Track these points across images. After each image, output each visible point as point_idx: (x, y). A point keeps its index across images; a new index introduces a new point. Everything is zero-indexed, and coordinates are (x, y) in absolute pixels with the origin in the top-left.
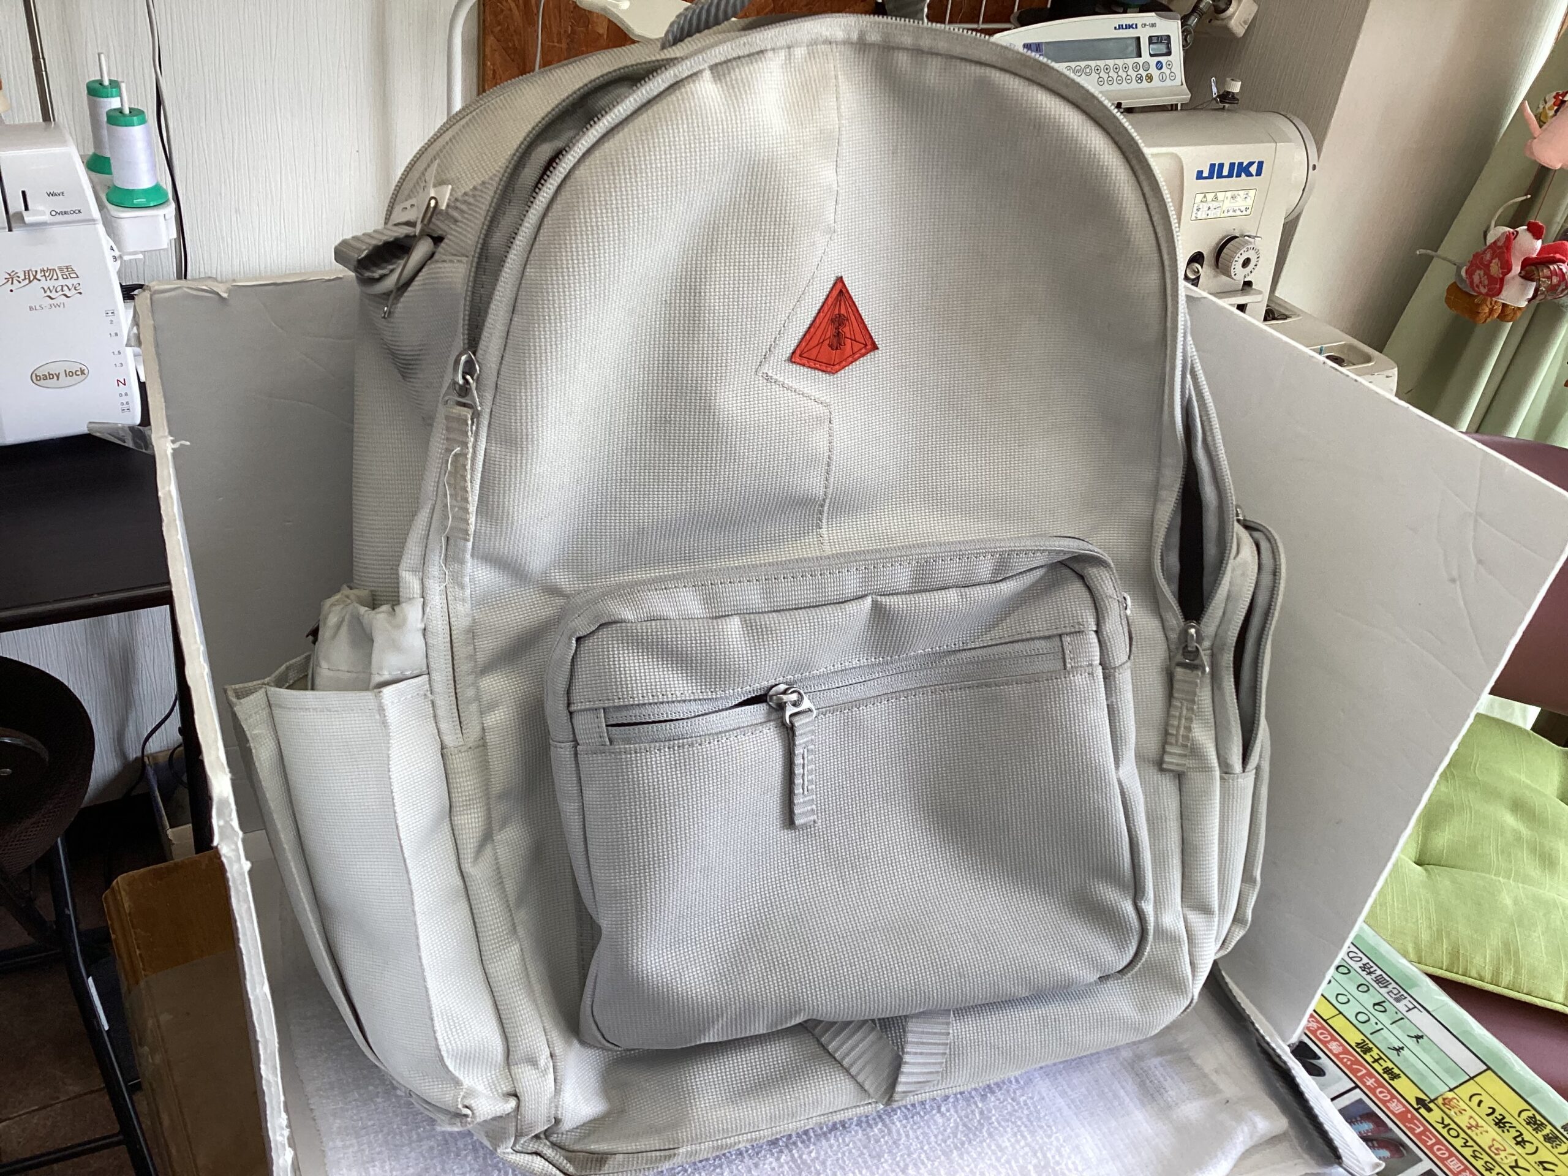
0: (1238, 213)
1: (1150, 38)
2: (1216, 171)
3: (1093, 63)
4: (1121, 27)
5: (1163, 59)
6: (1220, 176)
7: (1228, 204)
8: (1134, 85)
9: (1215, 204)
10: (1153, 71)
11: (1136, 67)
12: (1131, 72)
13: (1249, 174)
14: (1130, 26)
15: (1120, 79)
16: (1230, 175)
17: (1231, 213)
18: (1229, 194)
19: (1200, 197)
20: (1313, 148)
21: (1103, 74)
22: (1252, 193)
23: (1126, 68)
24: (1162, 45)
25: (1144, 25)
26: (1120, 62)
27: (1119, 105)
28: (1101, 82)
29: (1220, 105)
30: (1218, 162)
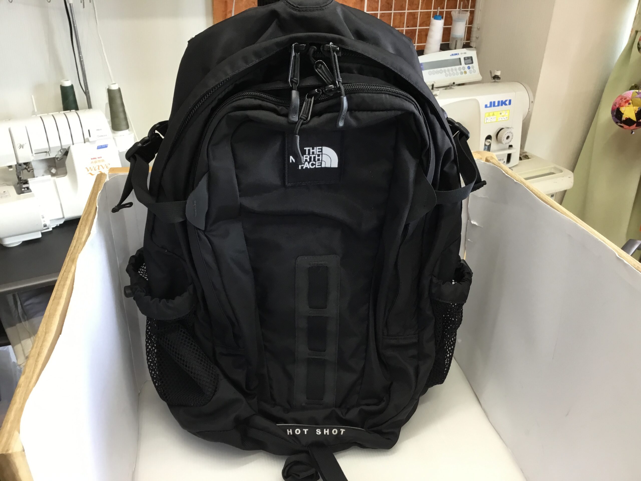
0: (503, 119)
1: (464, 58)
3: (443, 69)
4: (453, 55)
5: (470, 65)
6: (494, 106)
7: (499, 117)
8: (460, 75)
9: (494, 117)
10: (467, 69)
11: (460, 69)
12: (458, 71)
13: (506, 105)
14: (456, 54)
15: (454, 75)
16: (498, 105)
17: (500, 120)
18: (500, 112)
19: (487, 115)
20: (531, 94)
21: (447, 72)
22: (508, 111)
23: (456, 70)
24: (469, 60)
25: (462, 53)
26: (453, 67)
27: (454, 83)
28: (446, 75)
29: (494, 80)
30: (493, 101)
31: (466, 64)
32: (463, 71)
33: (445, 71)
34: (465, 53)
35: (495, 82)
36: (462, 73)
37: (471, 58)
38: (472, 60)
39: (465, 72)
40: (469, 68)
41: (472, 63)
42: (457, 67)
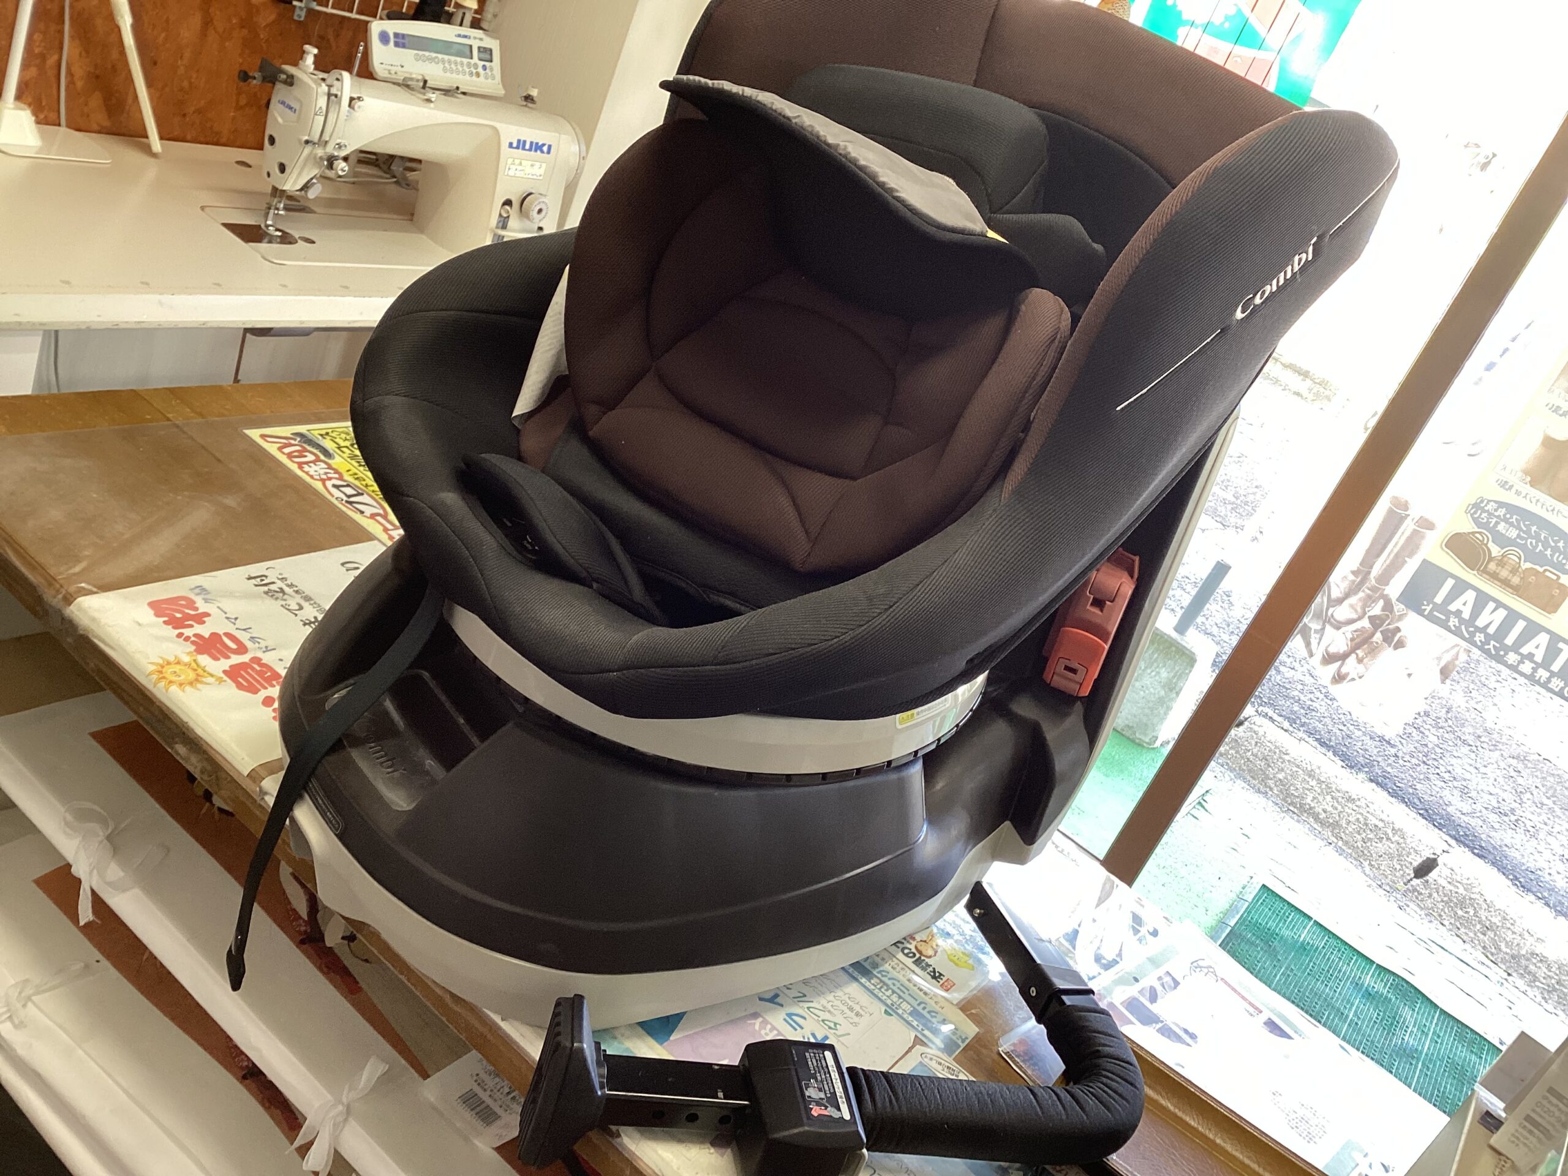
0: (535, 177)
1: (479, 48)
2: (521, 145)
3: (440, 56)
4: (459, 36)
5: (487, 64)
6: (524, 149)
7: (529, 170)
8: (467, 77)
9: (519, 168)
10: (480, 70)
11: (469, 65)
12: (465, 68)
13: (542, 152)
14: (465, 37)
15: (458, 72)
16: (530, 150)
17: (530, 176)
18: (530, 163)
19: (510, 161)
20: (584, 148)
21: (447, 65)
22: (544, 165)
23: (462, 64)
24: (486, 54)
25: (475, 38)
26: (459, 59)
27: (458, 88)
28: (445, 70)
29: (525, 103)
30: (522, 139)
31: (480, 60)
32: (474, 71)
33: (443, 61)
34: (481, 39)
35: (526, 106)
36: (471, 74)
37: (491, 50)
38: (491, 54)
39: (478, 75)
40: (484, 67)
41: (491, 61)
42: (465, 61)
